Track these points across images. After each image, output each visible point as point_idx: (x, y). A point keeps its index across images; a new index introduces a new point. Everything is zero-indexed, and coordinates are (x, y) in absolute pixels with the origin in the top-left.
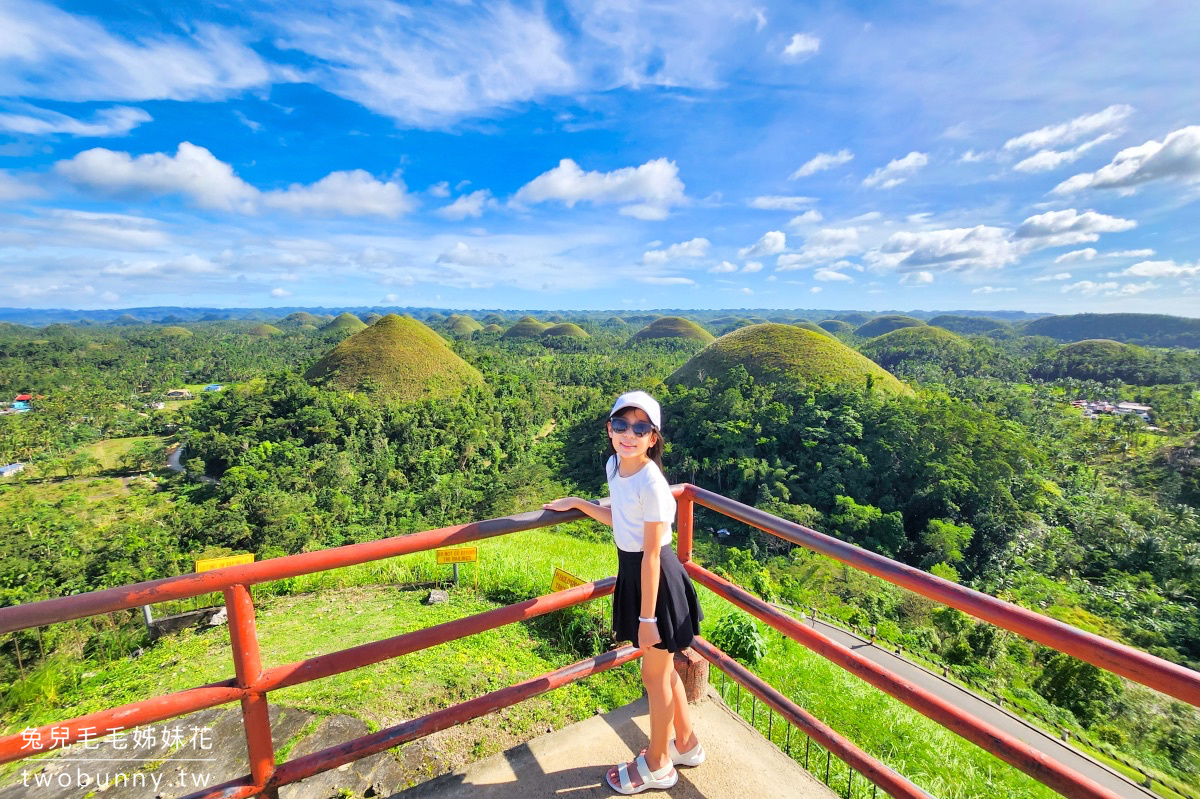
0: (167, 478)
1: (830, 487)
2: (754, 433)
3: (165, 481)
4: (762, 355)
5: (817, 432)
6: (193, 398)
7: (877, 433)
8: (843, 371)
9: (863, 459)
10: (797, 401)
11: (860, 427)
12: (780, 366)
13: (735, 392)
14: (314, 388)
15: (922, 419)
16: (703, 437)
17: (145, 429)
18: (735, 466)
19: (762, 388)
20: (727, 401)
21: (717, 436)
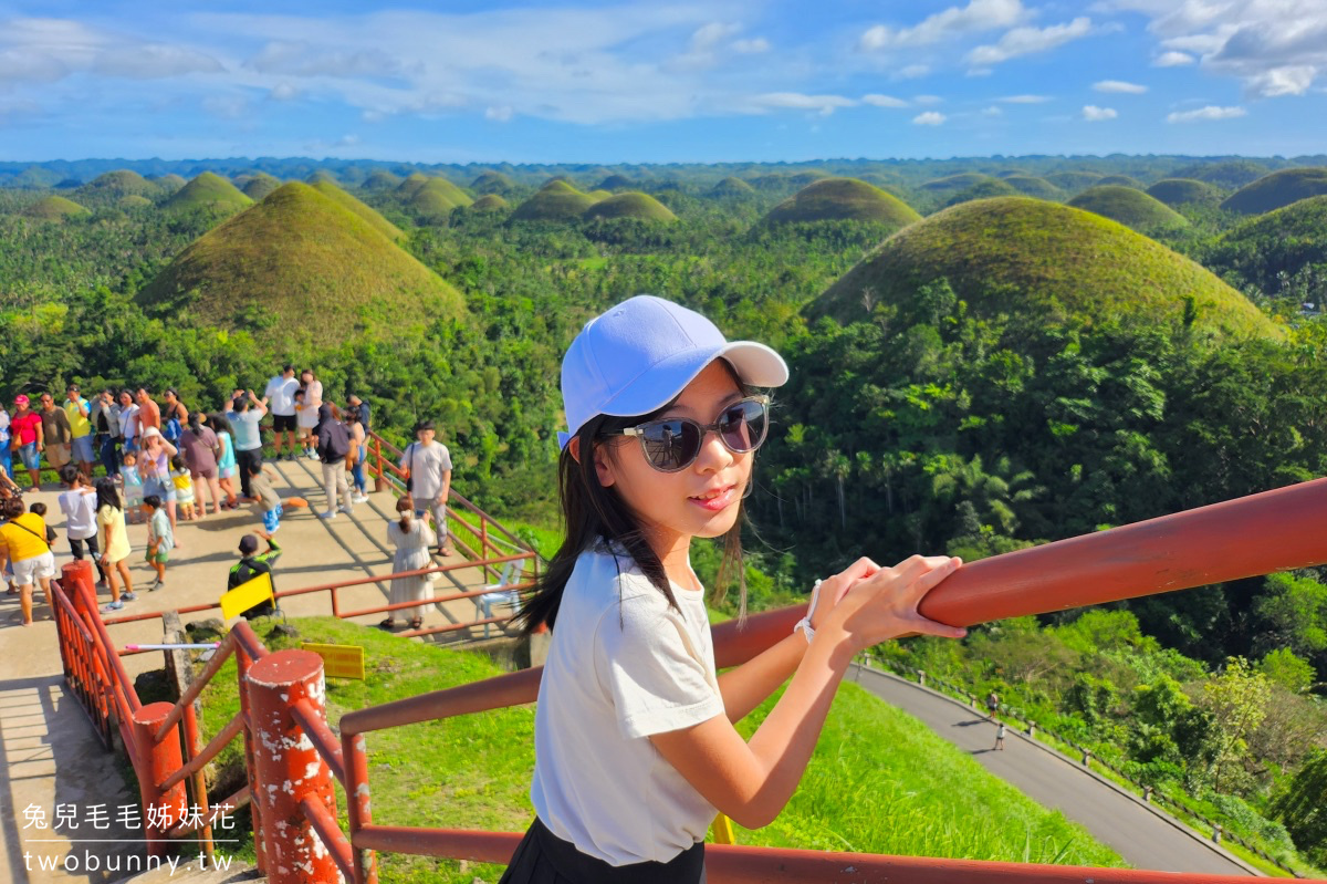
1: (1090, 509)
2: (957, 409)
4: (986, 260)
5: (1077, 406)
7: (1195, 411)
8: (1141, 291)
9: (1157, 461)
10: (1044, 348)
11: (1159, 401)
12: (1018, 280)
13: (928, 333)
14: (156, 323)
15: (1281, 384)
16: (862, 415)
18: (918, 469)
19: (982, 324)
20: (913, 348)
21: (889, 413)
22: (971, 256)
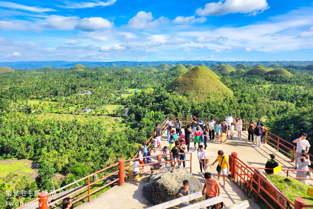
0: (125, 119)
6: (131, 93)
14: (169, 93)
17: (119, 102)
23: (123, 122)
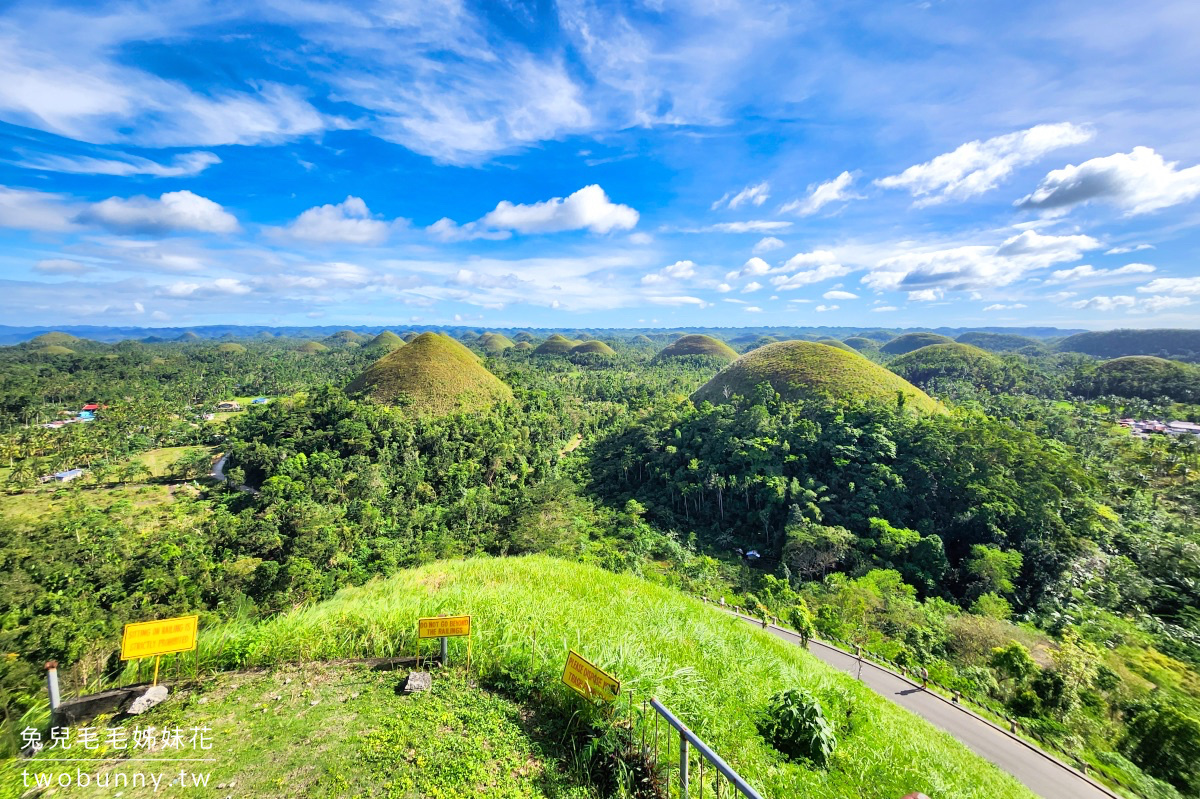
0: (209, 486)
1: (864, 508)
2: (782, 451)
3: (207, 489)
4: (788, 372)
5: (848, 450)
6: (241, 410)
7: (913, 453)
8: (872, 388)
9: (898, 480)
10: (826, 418)
11: (893, 447)
12: (806, 382)
13: (761, 410)
14: (353, 402)
15: (958, 440)
16: (729, 454)
17: (195, 438)
18: (763, 484)
19: (789, 406)
20: (754, 417)
21: (744, 453)
22: (779, 370)
23: (205, 496)
